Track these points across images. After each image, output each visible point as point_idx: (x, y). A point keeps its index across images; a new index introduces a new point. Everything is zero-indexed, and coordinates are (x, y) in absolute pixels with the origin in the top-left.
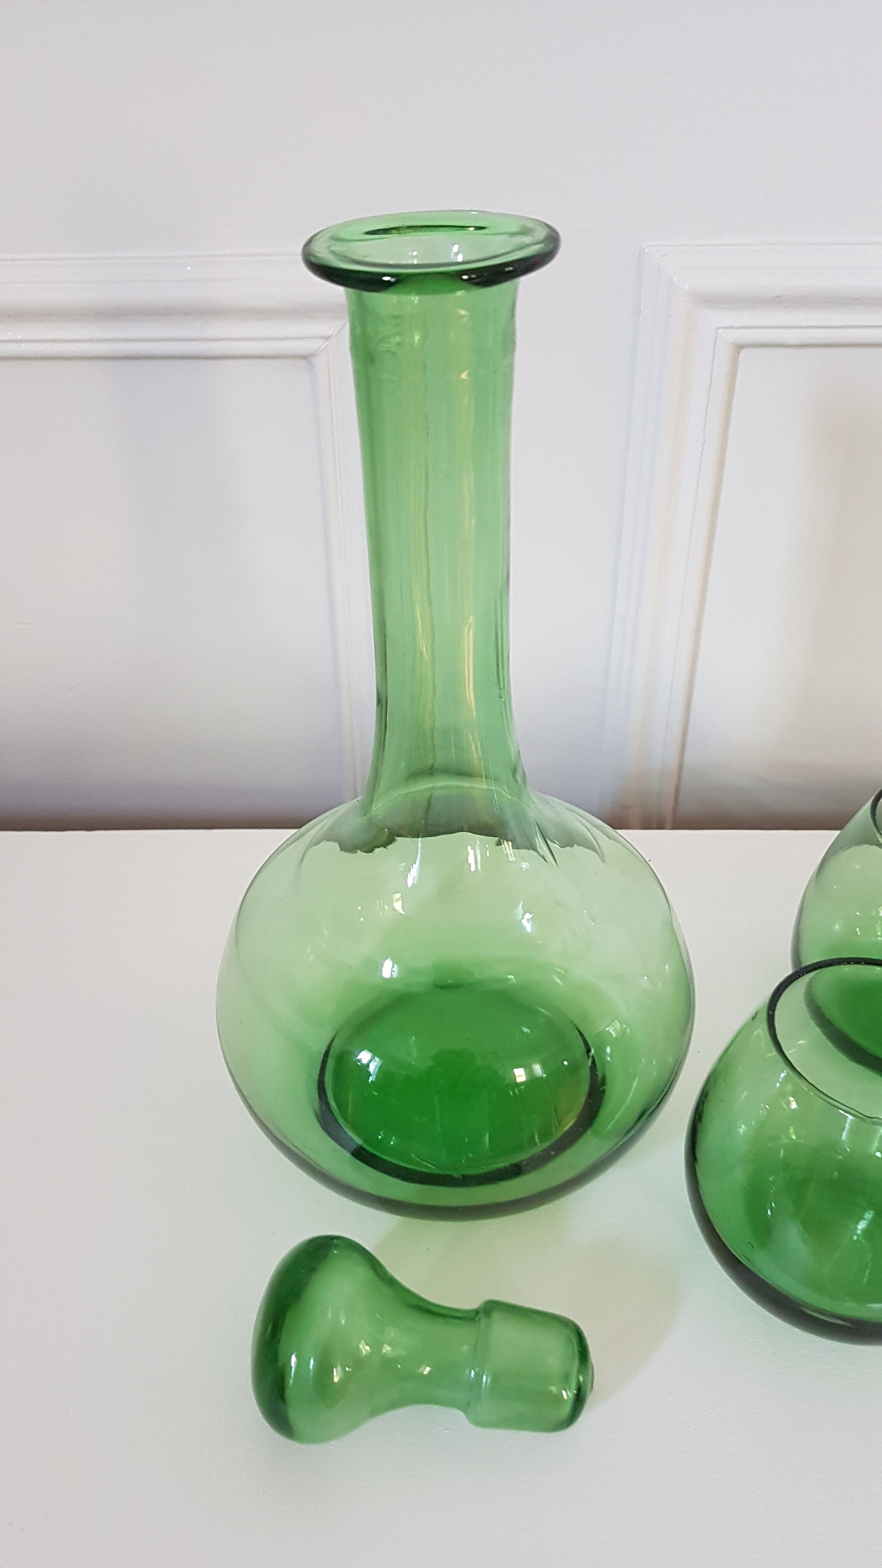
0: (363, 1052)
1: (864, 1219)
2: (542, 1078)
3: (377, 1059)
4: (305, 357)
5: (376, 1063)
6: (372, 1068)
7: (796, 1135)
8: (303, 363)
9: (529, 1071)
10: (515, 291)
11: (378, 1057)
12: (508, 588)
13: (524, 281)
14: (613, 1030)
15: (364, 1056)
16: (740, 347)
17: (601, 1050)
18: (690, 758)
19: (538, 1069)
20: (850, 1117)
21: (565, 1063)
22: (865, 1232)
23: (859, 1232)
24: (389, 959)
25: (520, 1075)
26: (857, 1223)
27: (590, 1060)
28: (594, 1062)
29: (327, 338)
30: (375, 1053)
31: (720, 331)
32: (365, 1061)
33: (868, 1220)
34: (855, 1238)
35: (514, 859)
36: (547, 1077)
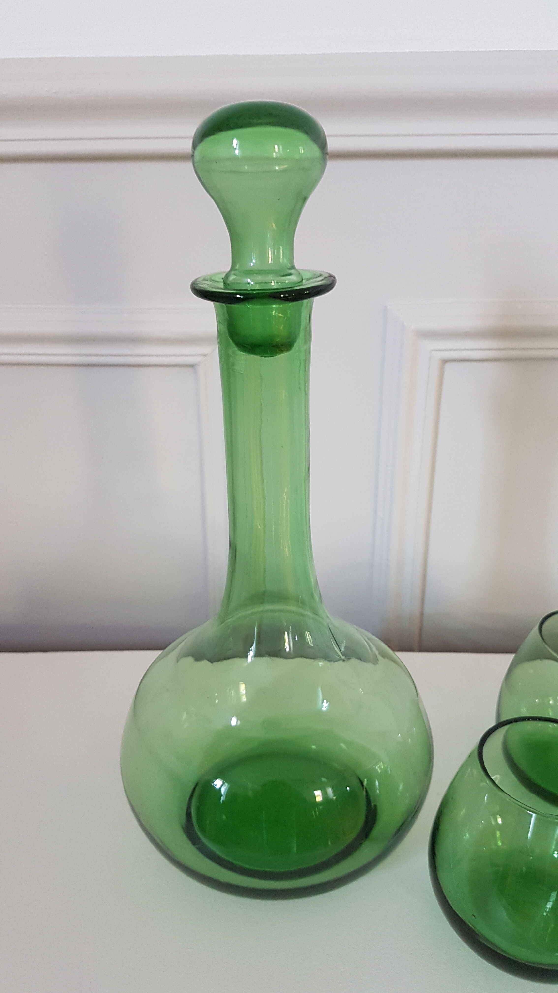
0: (217, 780)
1: (550, 902)
2: (332, 800)
3: (226, 784)
4: (192, 366)
5: (225, 787)
6: (223, 790)
7: (502, 843)
8: (190, 370)
9: (325, 794)
10: (312, 304)
11: (227, 783)
12: (309, 476)
13: (317, 300)
14: (379, 768)
15: (218, 783)
16: (445, 361)
17: (371, 783)
18: (428, 609)
19: (330, 791)
20: (534, 815)
21: (348, 788)
22: (552, 909)
23: (548, 910)
24: (234, 716)
25: (319, 795)
26: (546, 904)
27: (365, 790)
28: (367, 792)
29: (205, 355)
30: (225, 780)
31: (434, 353)
32: (218, 787)
33: (553, 902)
34: (545, 914)
35: (312, 645)
36: (336, 799)
